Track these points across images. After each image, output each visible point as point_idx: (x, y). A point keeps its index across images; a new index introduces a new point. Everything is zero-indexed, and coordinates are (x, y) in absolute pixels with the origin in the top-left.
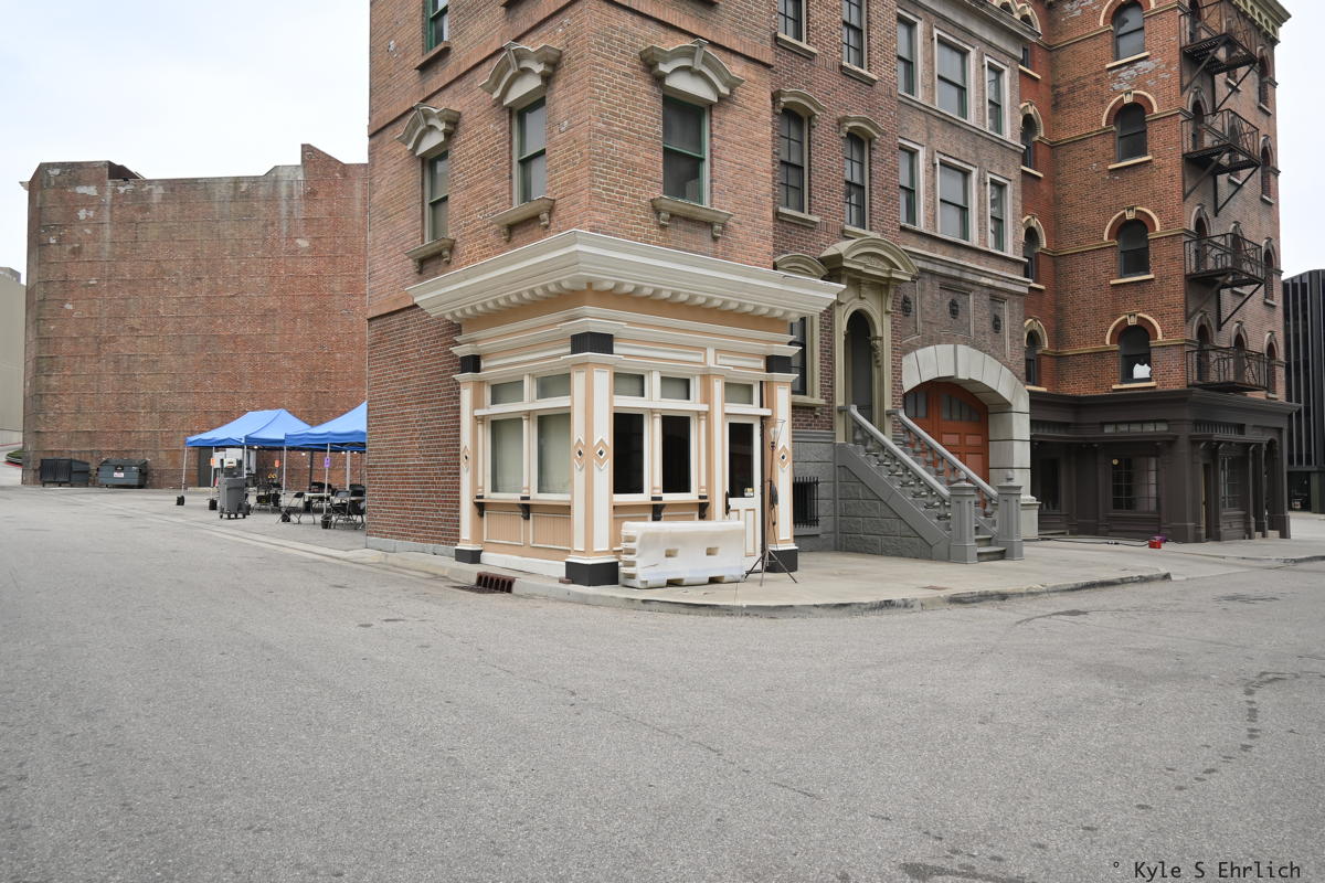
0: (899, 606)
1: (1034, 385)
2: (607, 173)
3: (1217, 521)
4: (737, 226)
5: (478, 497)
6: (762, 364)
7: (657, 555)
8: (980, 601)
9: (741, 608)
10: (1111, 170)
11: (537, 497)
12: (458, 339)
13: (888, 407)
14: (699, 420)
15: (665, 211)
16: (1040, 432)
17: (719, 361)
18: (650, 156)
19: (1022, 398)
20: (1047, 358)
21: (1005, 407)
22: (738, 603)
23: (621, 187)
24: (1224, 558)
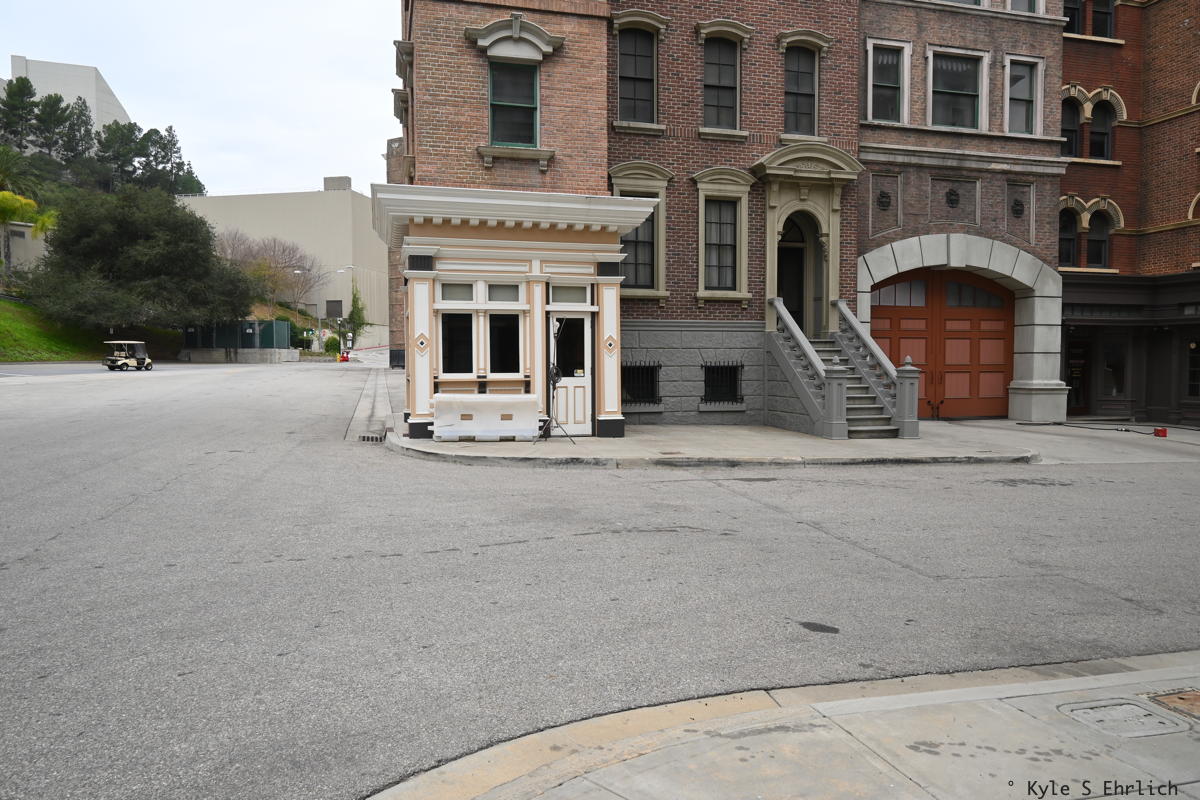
1: (1105, 267)
6: (592, 270)
7: (453, 417)
13: (833, 296)
15: (486, 156)
17: (548, 270)
19: (1051, 282)
20: (1123, 239)
21: (1027, 293)
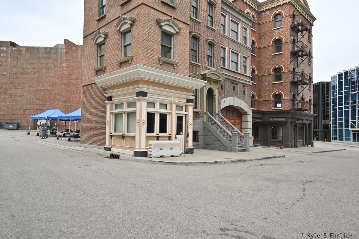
0: (219, 163)
1: (253, 108)
2: (147, 50)
3: (296, 142)
4: (180, 65)
5: (111, 134)
6: (186, 101)
7: (158, 149)
8: (239, 162)
9: (179, 163)
10: (273, 55)
11: (126, 134)
12: (106, 92)
13: (217, 112)
14: (169, 115)
15: (162, 61)
16: (254, 120)
17: (175, 100)
18: (158, 46)
19: (250, 111)
20: (257, 101)
21: (246, 113)
22: (178, 162)
23: (150, 54)
24: (298, 152)
